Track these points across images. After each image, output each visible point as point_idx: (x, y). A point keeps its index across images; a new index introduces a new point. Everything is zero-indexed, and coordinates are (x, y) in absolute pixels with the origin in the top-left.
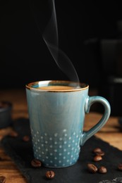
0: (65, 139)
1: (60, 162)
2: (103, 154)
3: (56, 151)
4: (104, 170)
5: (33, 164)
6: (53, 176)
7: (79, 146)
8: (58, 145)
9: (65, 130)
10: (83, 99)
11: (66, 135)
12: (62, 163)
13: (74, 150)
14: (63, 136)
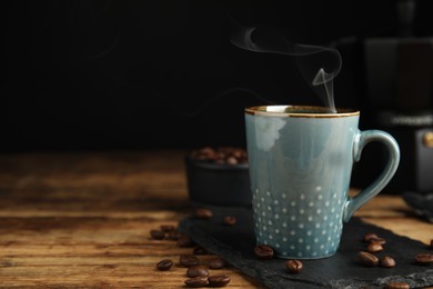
0: (319, 204)
1: (308, 248)
2: (383, 242)
3: (301, 226)
4: (391, 262)
5: (258, 252)
6: (300, 267)
7: (341, 222)
8: (306, 216)
9: (319, 188)
10: (351, 136)
11: (320, 197)
12: (312, 251)
13: (333, 227)
14: (316, 198)
